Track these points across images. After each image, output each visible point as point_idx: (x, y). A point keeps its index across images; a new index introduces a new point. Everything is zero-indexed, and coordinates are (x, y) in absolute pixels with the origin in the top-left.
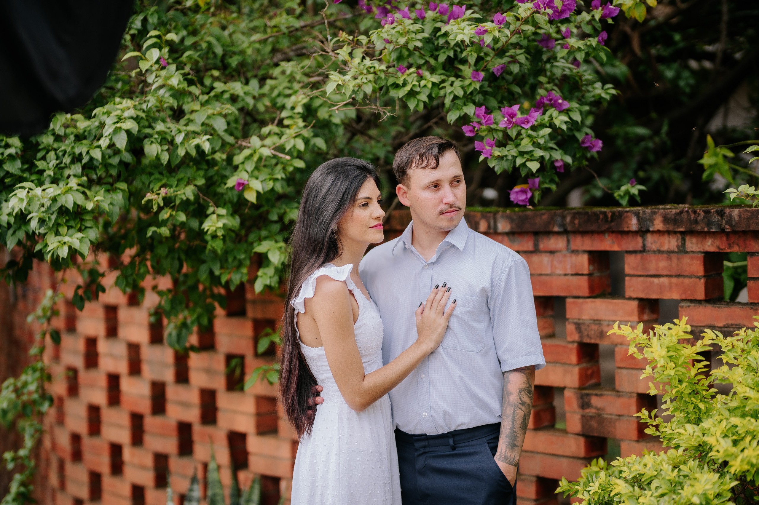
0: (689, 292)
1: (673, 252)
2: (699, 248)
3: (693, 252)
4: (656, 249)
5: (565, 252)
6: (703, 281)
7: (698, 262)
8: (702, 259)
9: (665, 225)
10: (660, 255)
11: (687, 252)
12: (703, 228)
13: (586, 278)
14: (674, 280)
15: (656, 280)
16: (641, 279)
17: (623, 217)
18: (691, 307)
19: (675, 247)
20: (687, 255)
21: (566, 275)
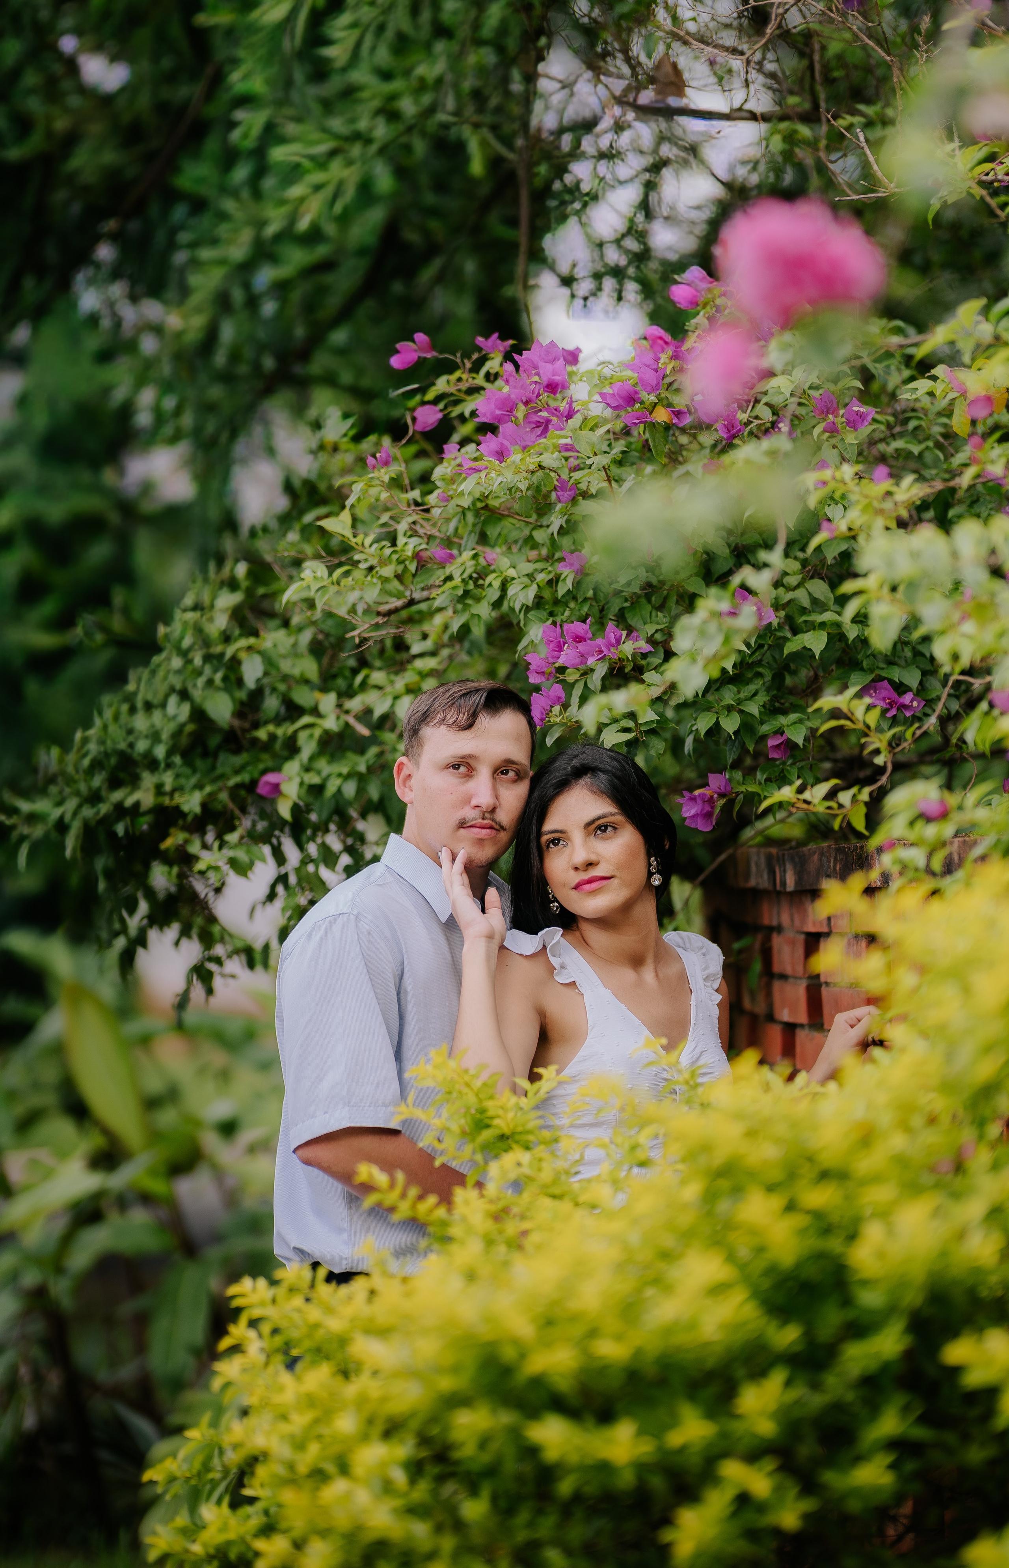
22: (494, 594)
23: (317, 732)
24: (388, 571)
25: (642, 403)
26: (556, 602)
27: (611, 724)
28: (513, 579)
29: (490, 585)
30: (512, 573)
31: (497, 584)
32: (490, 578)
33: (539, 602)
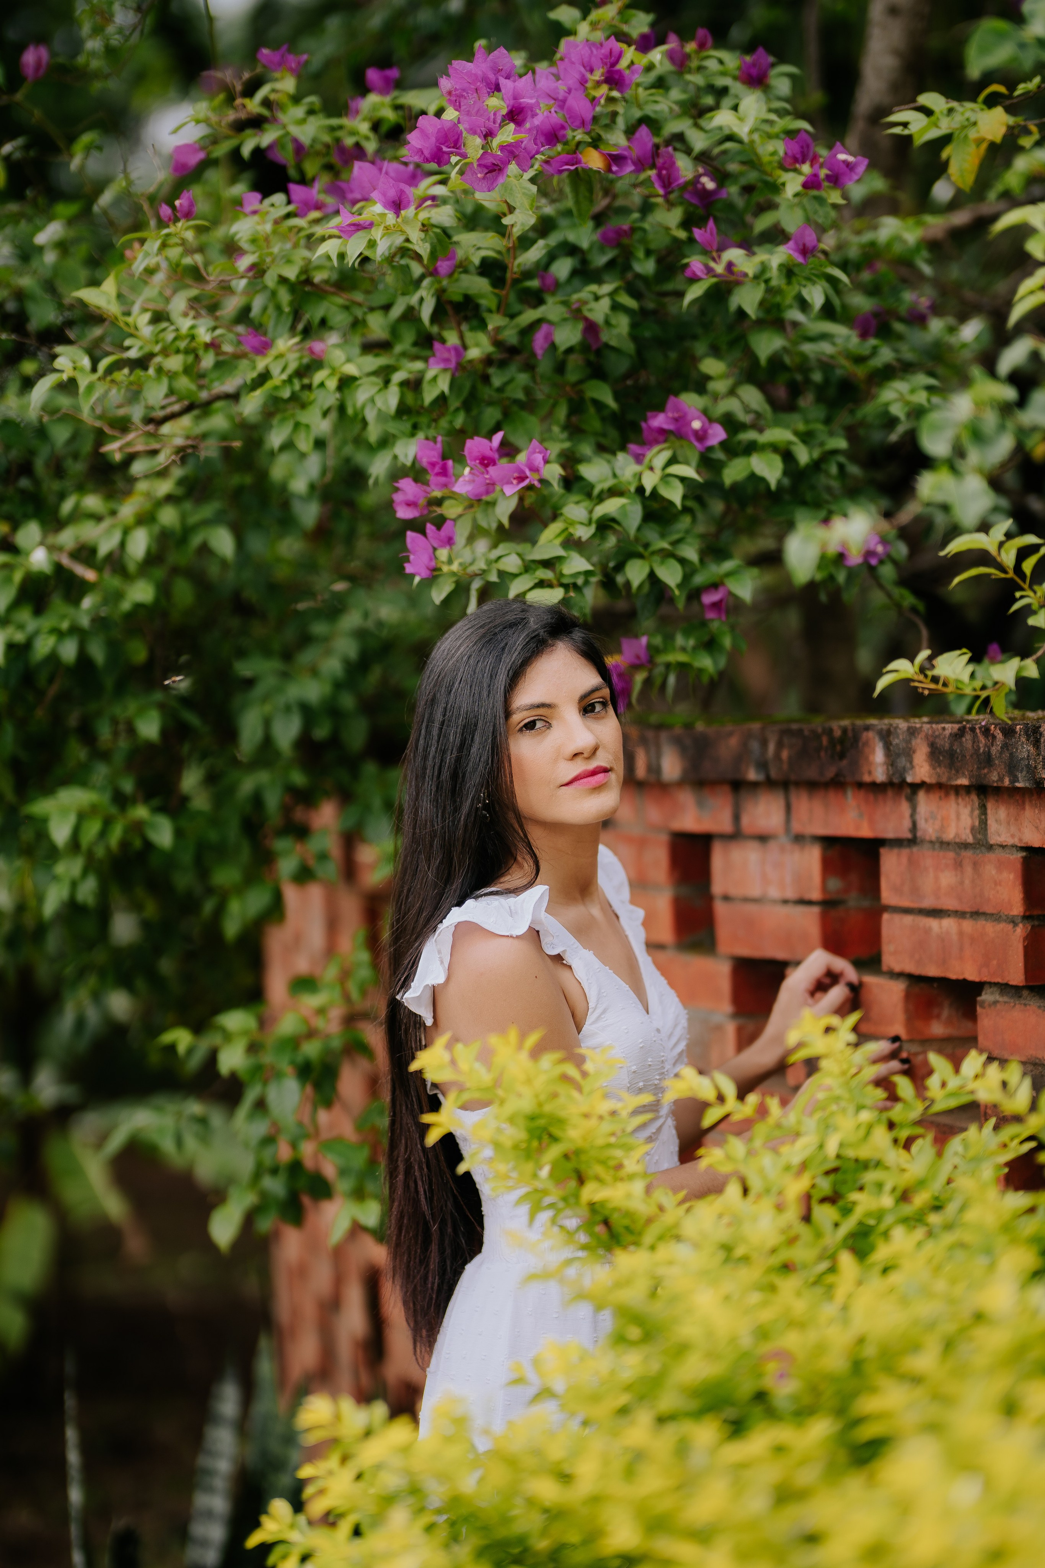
0: (995, 962)
1: (965, 846)
2: (1013, 836)
3: (1003, 847)
4: (934, 838)
5: (784, 840)
6: (1020, 931)
7: (1012, 876)
8: (1019, 866)
9: (934, 768)
10: (941, 854)
11: (990, 847)
12: (1001, 779)
13: (816, 910)
14: (968, 925)
15: (934, 924)
16: (908, 919)
17: (860, 744)
18: (998, 1006)
19: (968, 831)
20: (992, 856)
21: (785, 902)
22: (329, 398)
23: (18, 576)
24: (175, 363)
25: (566, 143)
26: (420, 410)
27: (520, 574)
28: (354, 379)
29: (322, 385)
30: (351, 369)
31: (332, 384)
32: (319, 376)
33: (403, 411)
